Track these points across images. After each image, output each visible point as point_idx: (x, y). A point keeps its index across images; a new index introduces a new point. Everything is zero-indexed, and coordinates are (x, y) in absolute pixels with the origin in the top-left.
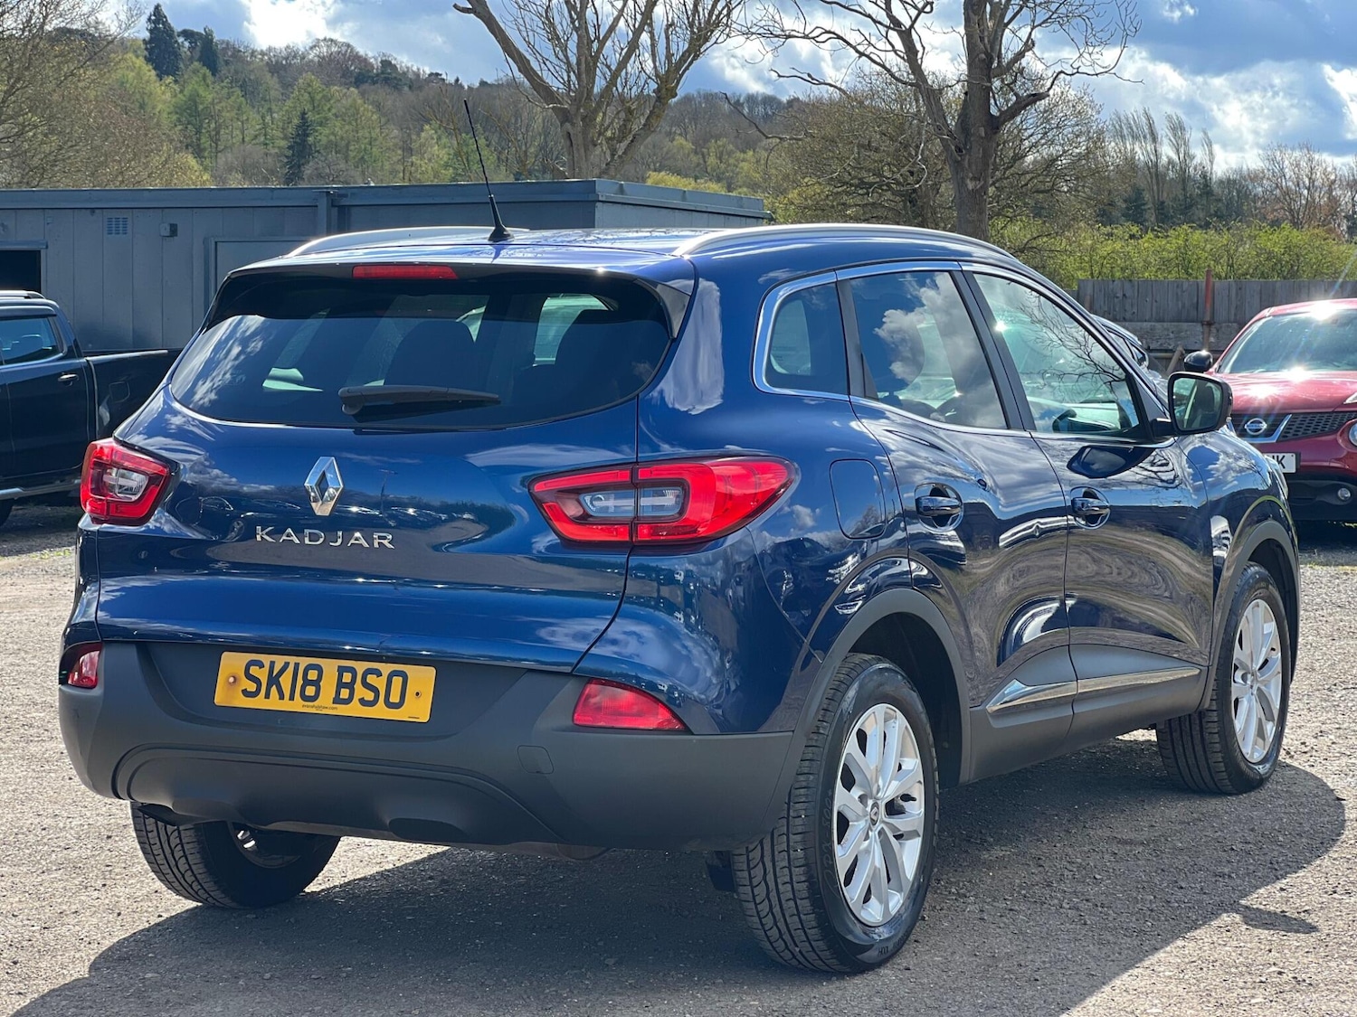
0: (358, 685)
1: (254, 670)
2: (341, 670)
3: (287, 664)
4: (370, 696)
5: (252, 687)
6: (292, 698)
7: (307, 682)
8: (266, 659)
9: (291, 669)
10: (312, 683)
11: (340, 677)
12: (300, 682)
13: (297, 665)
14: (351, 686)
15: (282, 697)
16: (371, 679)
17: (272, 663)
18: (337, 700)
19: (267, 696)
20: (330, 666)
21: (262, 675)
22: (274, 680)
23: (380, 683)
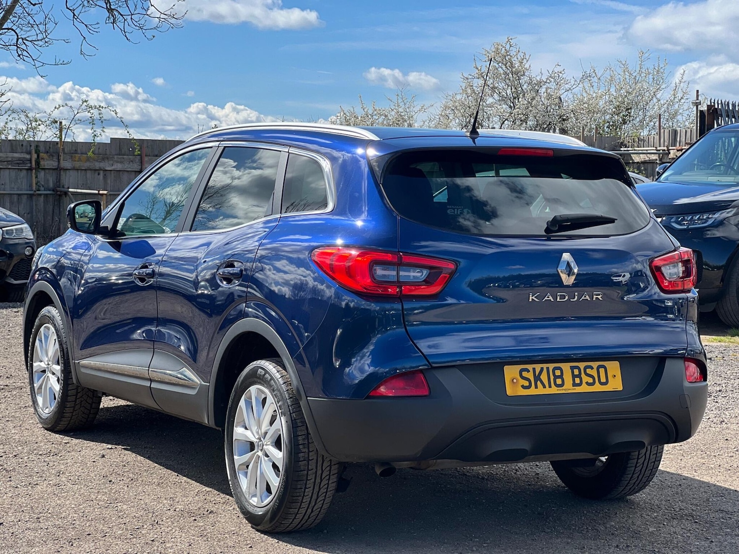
0: (583, 375)
1: (525, 374)
2: (572, 368)
3: (542, 369)
4: (591, 380)
5: (526, 383)
6: (550, 387)
7: (556, 377)
8: (530, 367)
9: (545, 370)
10: (558, 377)
11: (573, 372)
12: (552, 377)
13: (548, 368)
14: (579, 376)
15: (544, 387)
16: (589, 371)
17: (534, 369)
18: (574, 385)
19: (536, 387)
20: (566, 367)
21: (530, 376)
22: (537, 378)
23: (594, 373)
